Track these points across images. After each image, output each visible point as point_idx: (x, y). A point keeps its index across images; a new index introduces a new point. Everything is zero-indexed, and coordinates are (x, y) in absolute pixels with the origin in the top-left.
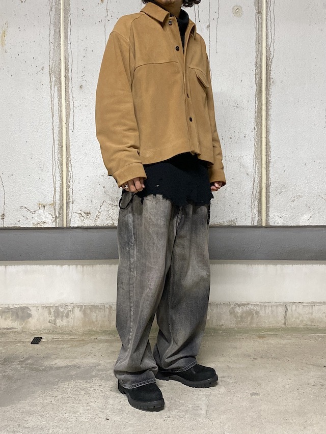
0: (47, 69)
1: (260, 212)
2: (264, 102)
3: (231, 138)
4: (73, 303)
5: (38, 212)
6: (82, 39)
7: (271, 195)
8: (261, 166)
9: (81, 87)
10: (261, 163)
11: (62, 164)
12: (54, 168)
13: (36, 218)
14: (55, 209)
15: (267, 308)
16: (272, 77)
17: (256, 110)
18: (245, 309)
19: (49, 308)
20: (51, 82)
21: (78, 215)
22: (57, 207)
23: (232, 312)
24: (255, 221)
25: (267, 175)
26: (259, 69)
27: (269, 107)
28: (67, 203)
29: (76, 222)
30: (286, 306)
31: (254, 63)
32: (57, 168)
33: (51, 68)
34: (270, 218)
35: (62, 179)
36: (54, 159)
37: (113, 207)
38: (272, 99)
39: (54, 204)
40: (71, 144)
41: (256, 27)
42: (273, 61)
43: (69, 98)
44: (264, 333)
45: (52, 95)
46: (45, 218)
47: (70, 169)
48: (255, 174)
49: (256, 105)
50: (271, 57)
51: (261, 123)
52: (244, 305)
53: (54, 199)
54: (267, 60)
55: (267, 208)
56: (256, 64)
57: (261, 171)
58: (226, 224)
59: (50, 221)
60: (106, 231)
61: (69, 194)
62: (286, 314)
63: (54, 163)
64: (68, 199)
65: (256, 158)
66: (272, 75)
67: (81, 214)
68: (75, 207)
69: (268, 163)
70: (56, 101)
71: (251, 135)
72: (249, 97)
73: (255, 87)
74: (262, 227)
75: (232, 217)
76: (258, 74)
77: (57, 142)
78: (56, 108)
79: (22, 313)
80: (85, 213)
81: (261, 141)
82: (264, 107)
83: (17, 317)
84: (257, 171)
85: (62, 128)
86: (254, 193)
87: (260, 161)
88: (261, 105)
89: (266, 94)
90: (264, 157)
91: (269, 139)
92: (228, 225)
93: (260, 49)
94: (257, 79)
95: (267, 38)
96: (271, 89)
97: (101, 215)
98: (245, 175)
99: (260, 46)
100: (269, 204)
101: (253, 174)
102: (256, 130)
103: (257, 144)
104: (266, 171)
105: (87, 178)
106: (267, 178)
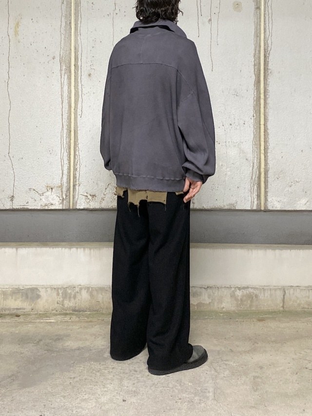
0: (57, 58)
1: (259, 196)
2: (262, 91)
3: (231, 125)
4: (80, 285)
5: (46, 194)
6: (91, 31)
7: (270, 180)
8: (260, 152)
9: (90, 75)
10: (260, 148)
11: (70, 148)
12: (63, 151)
13: (44, 200)
14: (62, 191)
15: (267, 291)
16: (270, 68)
17: (255, 98)
18: (245, 292)
19: (56, 289)
20: (61, 70)
21: (84, 197)
22: (64, 189)
23: (233, 296)
24: (254, 206)
25: (266, 160)
26: (258, 61)
27: (267, 96)
28: (74, 186)
29: (82, 204)
30: (284, 290)
31: (253, 54)
32: (65, 152)
33: (62, 57)
34: (268, 202)
35: (70, 163)
36: (62, 143)
38: (270, 88)
39: (61, 186)
40: (79, 129)
41: (255, 21)
42: (271, 53)
43: (78, 86)
44: (264, 316)
45: (62, 82)
46: (53, 200)
47: (77, 153)
48: (253, 160)
49: (255, 93)
50: (269, 49)
51: (260, 111)
52: (244, 288)
53: (61, 181)
54: (265, 52)
55: (266, 192)
56: (254, 56)
57: (260, 156)
58: (226, 207)
59: (57, 203)
61: (76, 177)
62: (284, 298)
63: (62, 147)
64: (75, 181)
65: (255, 144)
66: (270, 66)
67: (87, 196)
68: (81, 190)
69: (266, 149)
70: (66, 88)
71: (251, 122)
72: (248, 86)
73: (254, 77)
74: (261, 211)
75: (232, 200)
76: (257, 65)
77: (65, 127)
78: (66, 94)
79: (31, 294)
80: (91, 195)
81: (260, 128)
82: (262, 96)
83: (27, 297)
84: (256, 157)
85: (70, 114)
86: (254, 177)
87: (259, 147)
88: (260, 94)
89: (264, 84)
90: (262, 143)
91: (267, 126)
92: (229, 208)
93: (258, 42)
94: (256, 70)
95: (265, 32)
96: (269, 79)
97: (107, 197)
98: (245, 160)
99: (259, 39)
100: (267, 188)
101: (252, 159)
102: (255, 118)
103: (256, 131)
104: (265, 157)
105: (93, 161)
106: (266, 164)
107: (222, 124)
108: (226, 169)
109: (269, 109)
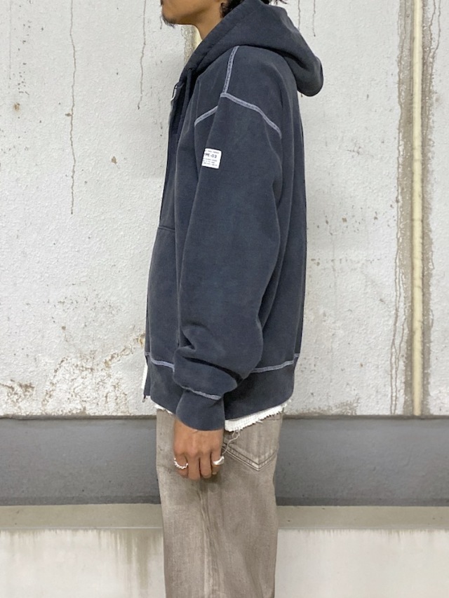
1: (409, 385)
2: (417, 143)
3: (345, 220)
6: (20, 3)
7: (434, 347)
8: (412, 283)
9: (16, 107)
10: (412, 275)
16: (435, 89)
17: (401, 160)
21: (5, 390)
24: (398, 406)
25: (425, 303)
26: (407, 72)
27: (430, 155)
29: (1, 405)
31: (395, 58)
34: (430, 399)
37: (84, 373)
38: (435, 136)
42: (438, 56)
48: (397, 302)
49: (401, 148)
50: (434, 45)
51: (412, 188)
54: (424, 52)
56: (400, 62)
57: (412, 294)
58: (335, 411)
60: (68, 426)
65: (402, 266)
66: (437, 85)
67: (12, 388)
69: (426, 277)
71: (390, 214)
72: (385, 132)
73: (398, 110)
74: (413, 417)
75: (348, 395)
76: (406, 83)
80: (21, 386)
81: (412, 228)
82: (417, 155)
84: (403, 295)
86: (397, 342)
87: (409, 271)
88: (412, 149)
89: (422, 126)
90: (418, 263)
91: (428, 224)
92: (339, 413)
93: (409, 28)
94: (403, 93)
95: (424, 6)
96: (433, 115)
97: (58, 390)
98: (378, 302)
99: (409, 21)
100: (429, 366)
101: (393, 300)
102: (400, 204)
103: (404, 235)
104: (423, 295)
105: (27, 307)
106: (426, 310)
107: (324, 219)
108: (334, 323)
109: (432, 186)
